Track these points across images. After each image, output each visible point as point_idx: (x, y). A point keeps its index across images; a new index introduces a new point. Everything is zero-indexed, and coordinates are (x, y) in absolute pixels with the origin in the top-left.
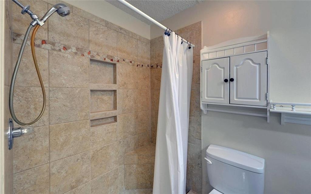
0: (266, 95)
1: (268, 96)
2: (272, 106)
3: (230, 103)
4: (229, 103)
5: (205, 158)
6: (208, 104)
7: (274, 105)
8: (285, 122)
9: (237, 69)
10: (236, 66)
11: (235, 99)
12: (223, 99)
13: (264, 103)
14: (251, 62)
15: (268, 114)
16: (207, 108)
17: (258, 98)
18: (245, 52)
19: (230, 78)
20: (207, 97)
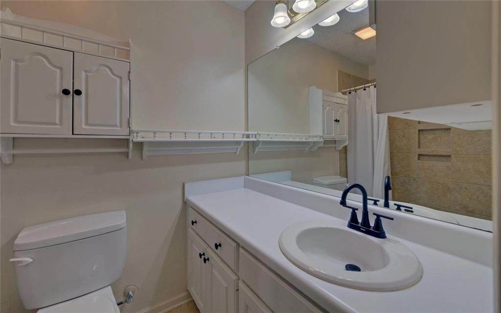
0: (129, 120)
1: (130, 121)
2: (135, 134)
3: (73, 134)
4: (71, 134)
5: (12, 260)
6: (14, 138)
7: (137, 133)
8: (147, 156)
9: (87, 77)
10: (86, 71)
11: (84, 126)
12: (59, 127)
13: (127, 132)
14: (109, 72)
15: (131, 145)
16: (13, 149)
17: (118, 124)
18: (100, 53)
19: (74, 89)
20: (16, 121)
